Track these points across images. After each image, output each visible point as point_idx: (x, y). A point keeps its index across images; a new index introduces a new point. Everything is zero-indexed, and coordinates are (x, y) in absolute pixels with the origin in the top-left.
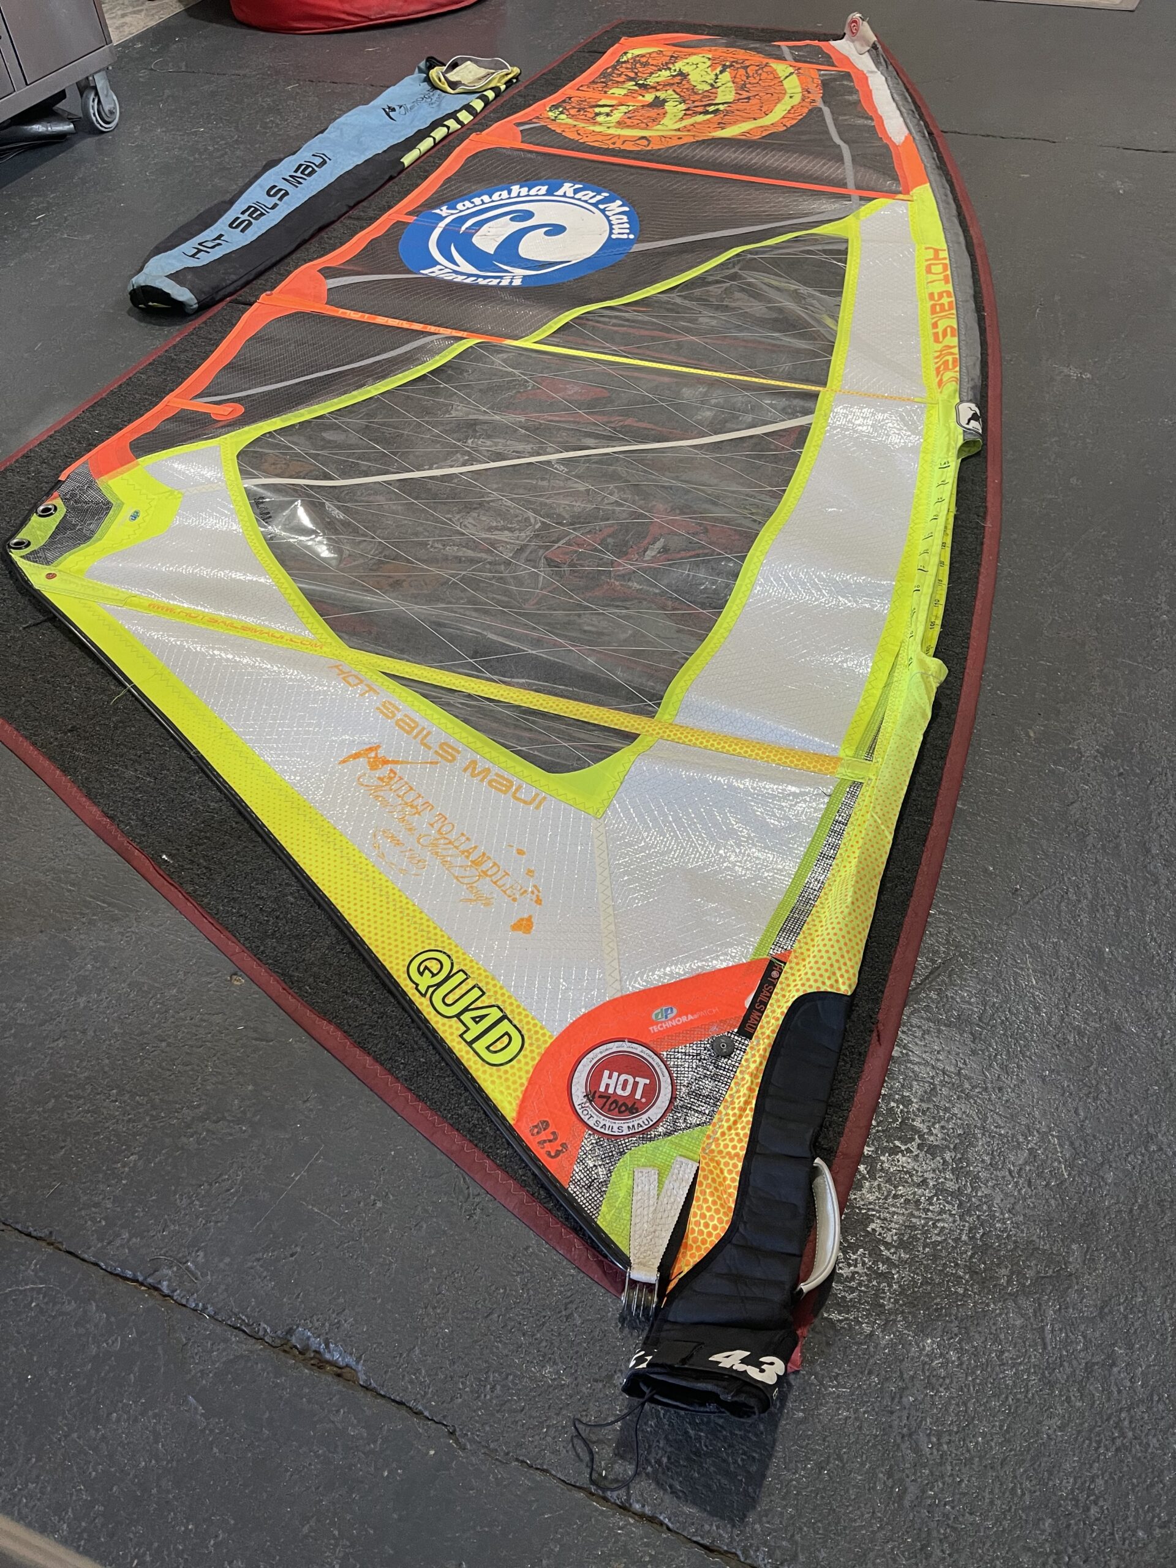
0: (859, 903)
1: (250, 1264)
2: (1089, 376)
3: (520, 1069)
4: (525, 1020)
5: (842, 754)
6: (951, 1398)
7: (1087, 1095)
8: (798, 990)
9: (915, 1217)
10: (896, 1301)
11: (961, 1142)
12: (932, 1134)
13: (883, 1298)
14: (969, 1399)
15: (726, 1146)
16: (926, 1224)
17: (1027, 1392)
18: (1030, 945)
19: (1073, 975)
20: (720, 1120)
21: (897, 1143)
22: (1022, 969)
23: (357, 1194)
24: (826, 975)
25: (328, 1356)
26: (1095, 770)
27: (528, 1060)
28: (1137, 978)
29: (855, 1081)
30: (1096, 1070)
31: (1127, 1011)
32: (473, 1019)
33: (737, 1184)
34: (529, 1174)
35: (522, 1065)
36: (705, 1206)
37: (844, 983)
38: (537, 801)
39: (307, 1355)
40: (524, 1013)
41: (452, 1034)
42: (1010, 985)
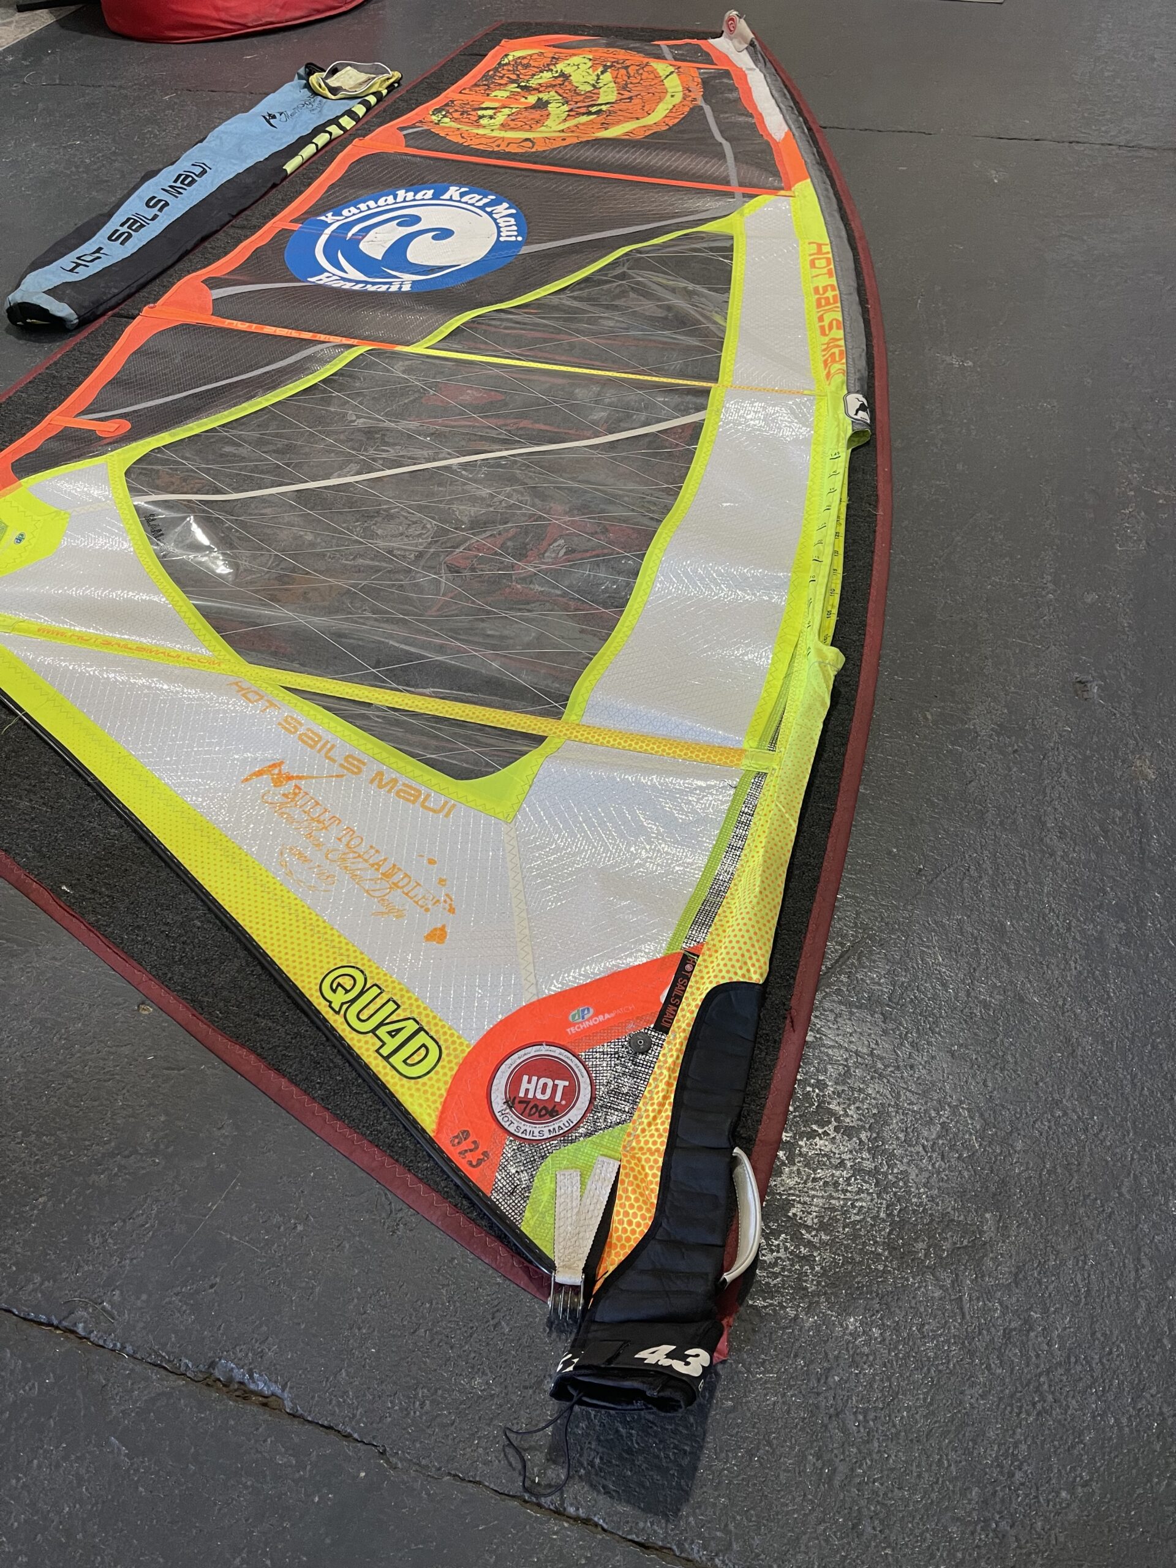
0: (767, 893)
1: (167, 1300)
2: (970, 364)
3: (438, 1080)
4: (441, 1031)
5: (746, 746)
6: (874, 1375)
7: (994, 1067)
8: (711, 982)
9: (834, 1198)
10: (819, 1283)
11: (876, 1122)
12: (848, 1116)
13: (806, 1281)
14: (893, 1374)
15: (647, 1142)
16: (845, 1205)
17: (948, 1362)
18: (936, 923)
19: (977, 949)
20: (640, 1117)
21: (815, 1127)
22: (928, 947)
23: (278, 1219)
24: (738, 965)
25: (252, 1386)
26: (990, 748)
27: (446, 1070)
28: (1038, 950)
29: (771, 1068)
30: (1002, 1041)
31: (1030, 982)
32: (389, 1033)
33: (658, 1179)
34: (452, 1185)
35: (440, 1076)
36: (627, 1204)
37: (755, 972)
38: (446, 810)
39: (231, 1387)
40: (440, 1024)
41: (367, 1050)
42: (917, 964)
